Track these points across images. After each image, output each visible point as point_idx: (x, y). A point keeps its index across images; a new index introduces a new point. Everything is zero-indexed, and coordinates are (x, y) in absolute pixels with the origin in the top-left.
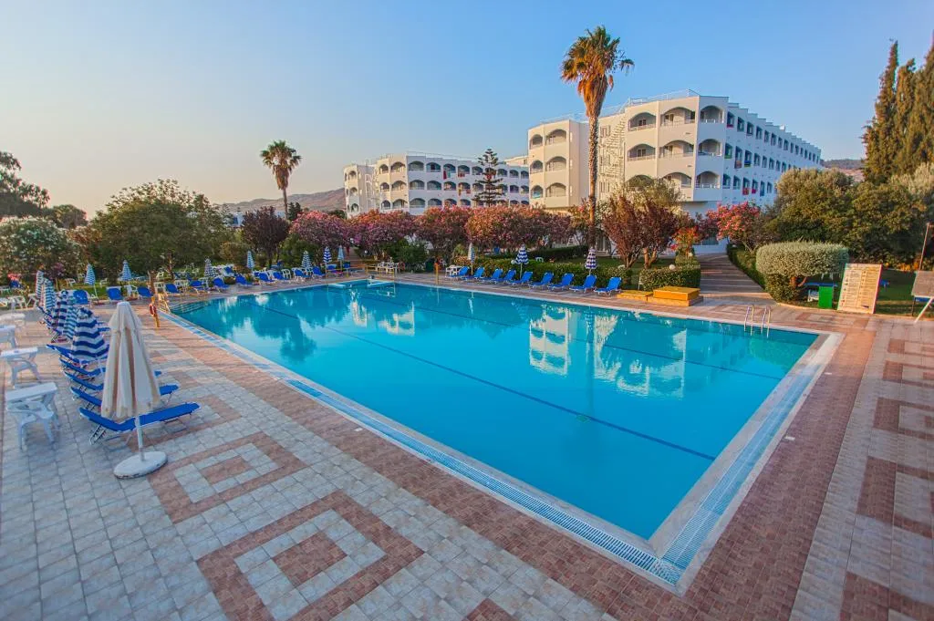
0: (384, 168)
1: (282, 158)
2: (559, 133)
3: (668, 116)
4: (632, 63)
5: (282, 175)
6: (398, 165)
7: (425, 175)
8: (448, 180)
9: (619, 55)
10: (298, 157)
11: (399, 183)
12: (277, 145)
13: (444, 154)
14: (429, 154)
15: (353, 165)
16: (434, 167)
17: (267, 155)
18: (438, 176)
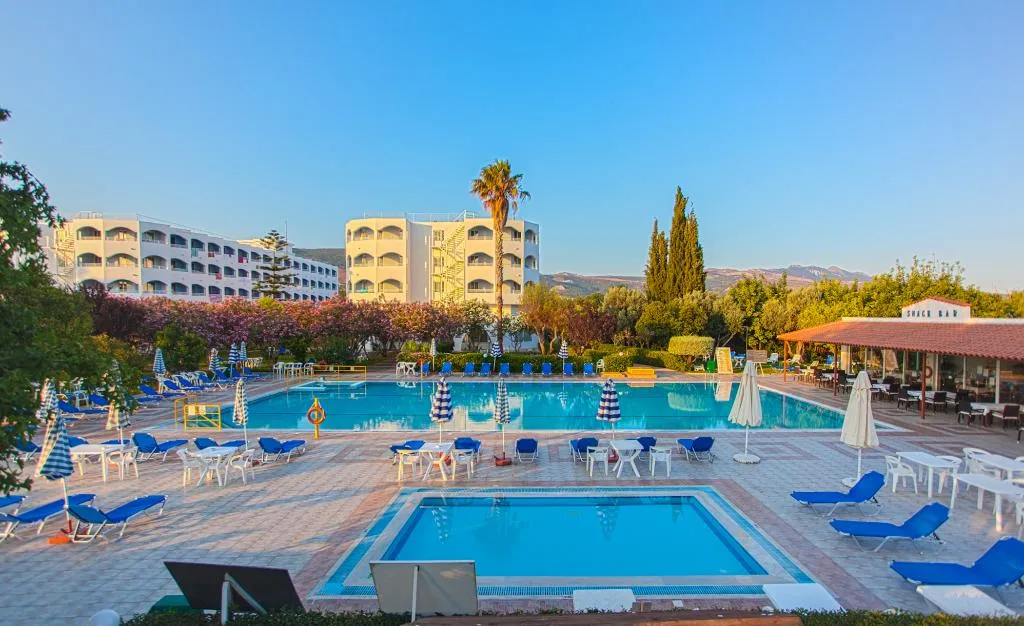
0: (90, 232)
2: (393, 229)
4: (529, 195)
6: (121, 231)
8: (195, 259)
11: (121, 257)
16: (177, 240)
18: (185, 254)
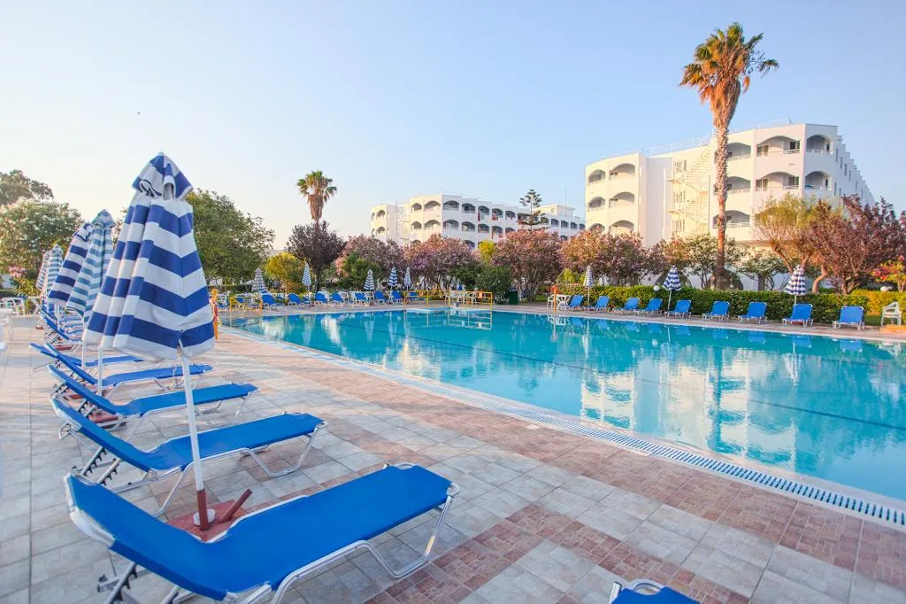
0: (417, 207)
1: (318, 188)
2: (627, 168)
3: (763, 148)
4: (776, 65)
5: (317, 203)
6: (432, 204)
7: (459, 215)
8: (482, 222)
9: (756, 57)
10: (335, 188)
11: (432, 223)
12: (314, 174)
13: (478, 197)
14: (465, 196)
15: (382, 204)
16: (468, 207)
17: (303, 185)
18: (472, 217)
